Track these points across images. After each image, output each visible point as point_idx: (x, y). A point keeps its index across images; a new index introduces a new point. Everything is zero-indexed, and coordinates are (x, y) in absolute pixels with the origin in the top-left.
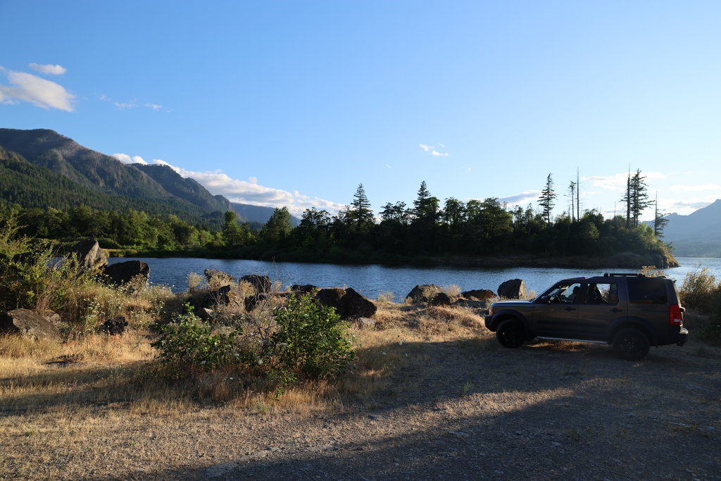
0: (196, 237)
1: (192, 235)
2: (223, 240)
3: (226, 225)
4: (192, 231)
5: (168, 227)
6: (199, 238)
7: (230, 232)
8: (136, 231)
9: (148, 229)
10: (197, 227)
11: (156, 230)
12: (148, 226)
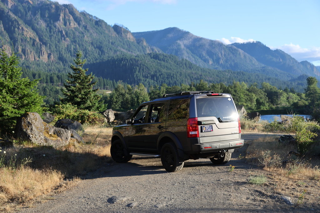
0: (285, 99)
1: (282, 98)
2: (306, 100)
3: (308, 88)
4: (281, 94)
5: (262, 92)
6: (287, 100)
7: (312, 93)
8: (239, 97)
9: (248, 95)
10: (285, 90)
11: (254, 95)
12: (247, 92)
